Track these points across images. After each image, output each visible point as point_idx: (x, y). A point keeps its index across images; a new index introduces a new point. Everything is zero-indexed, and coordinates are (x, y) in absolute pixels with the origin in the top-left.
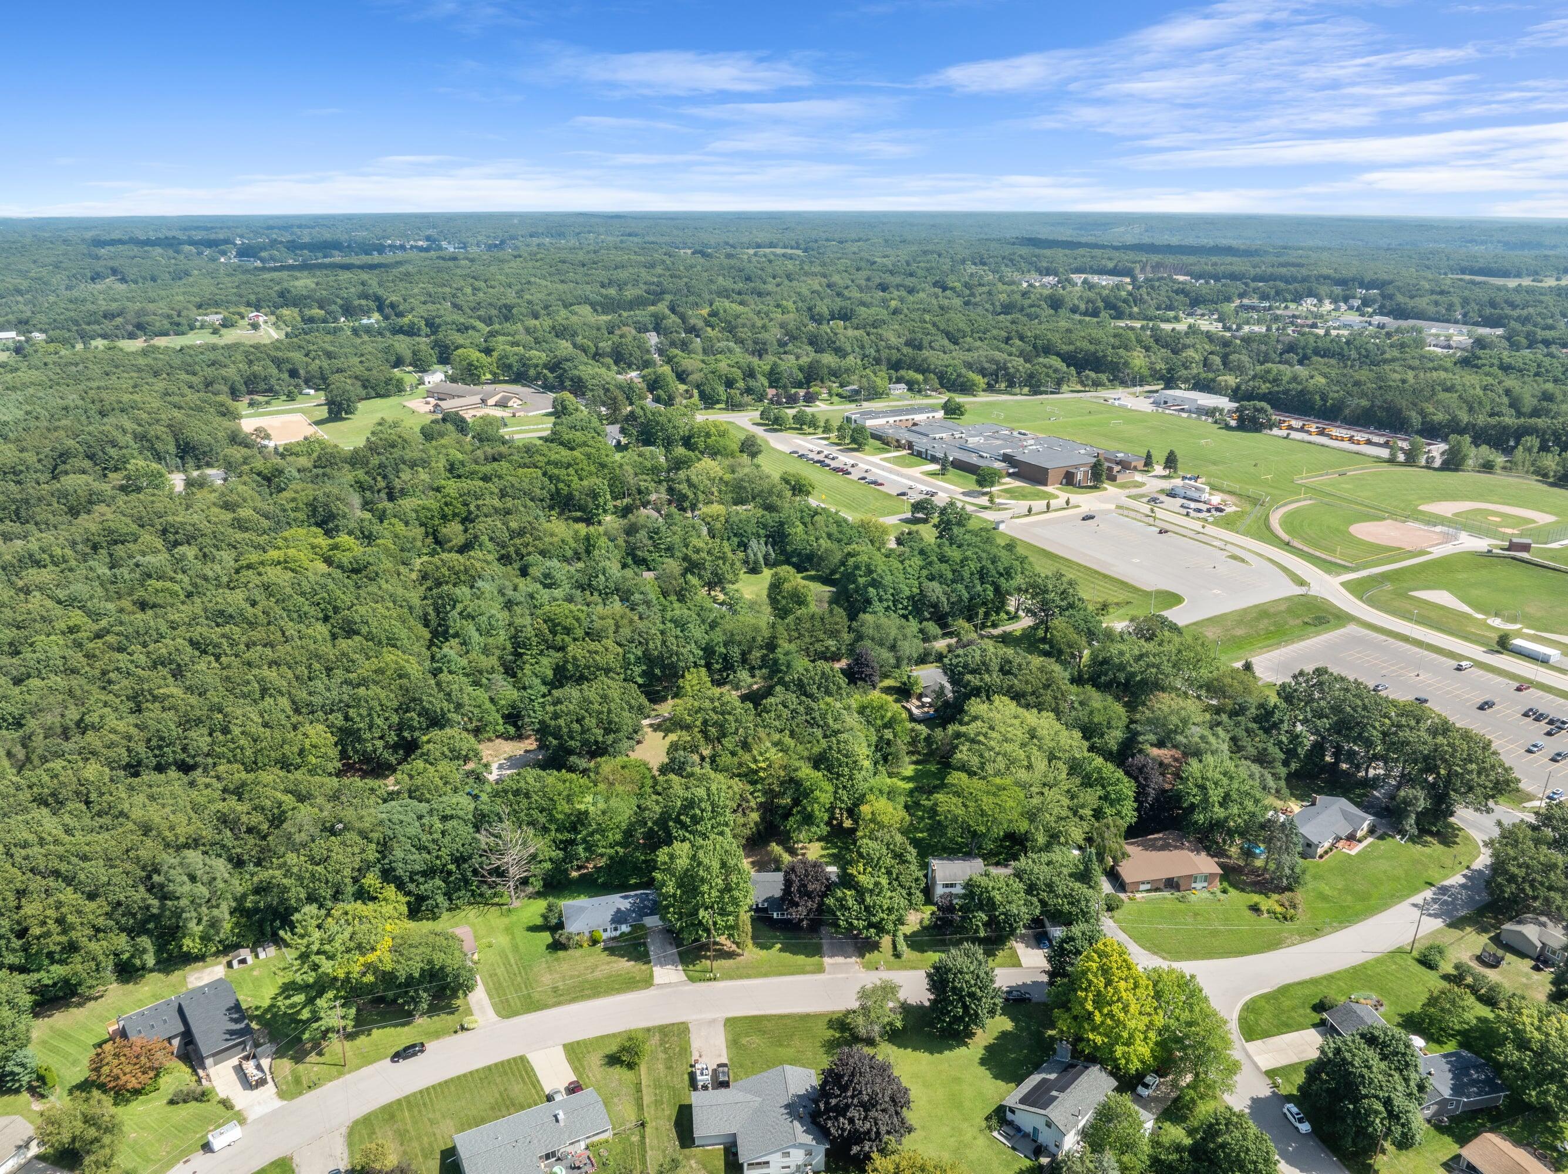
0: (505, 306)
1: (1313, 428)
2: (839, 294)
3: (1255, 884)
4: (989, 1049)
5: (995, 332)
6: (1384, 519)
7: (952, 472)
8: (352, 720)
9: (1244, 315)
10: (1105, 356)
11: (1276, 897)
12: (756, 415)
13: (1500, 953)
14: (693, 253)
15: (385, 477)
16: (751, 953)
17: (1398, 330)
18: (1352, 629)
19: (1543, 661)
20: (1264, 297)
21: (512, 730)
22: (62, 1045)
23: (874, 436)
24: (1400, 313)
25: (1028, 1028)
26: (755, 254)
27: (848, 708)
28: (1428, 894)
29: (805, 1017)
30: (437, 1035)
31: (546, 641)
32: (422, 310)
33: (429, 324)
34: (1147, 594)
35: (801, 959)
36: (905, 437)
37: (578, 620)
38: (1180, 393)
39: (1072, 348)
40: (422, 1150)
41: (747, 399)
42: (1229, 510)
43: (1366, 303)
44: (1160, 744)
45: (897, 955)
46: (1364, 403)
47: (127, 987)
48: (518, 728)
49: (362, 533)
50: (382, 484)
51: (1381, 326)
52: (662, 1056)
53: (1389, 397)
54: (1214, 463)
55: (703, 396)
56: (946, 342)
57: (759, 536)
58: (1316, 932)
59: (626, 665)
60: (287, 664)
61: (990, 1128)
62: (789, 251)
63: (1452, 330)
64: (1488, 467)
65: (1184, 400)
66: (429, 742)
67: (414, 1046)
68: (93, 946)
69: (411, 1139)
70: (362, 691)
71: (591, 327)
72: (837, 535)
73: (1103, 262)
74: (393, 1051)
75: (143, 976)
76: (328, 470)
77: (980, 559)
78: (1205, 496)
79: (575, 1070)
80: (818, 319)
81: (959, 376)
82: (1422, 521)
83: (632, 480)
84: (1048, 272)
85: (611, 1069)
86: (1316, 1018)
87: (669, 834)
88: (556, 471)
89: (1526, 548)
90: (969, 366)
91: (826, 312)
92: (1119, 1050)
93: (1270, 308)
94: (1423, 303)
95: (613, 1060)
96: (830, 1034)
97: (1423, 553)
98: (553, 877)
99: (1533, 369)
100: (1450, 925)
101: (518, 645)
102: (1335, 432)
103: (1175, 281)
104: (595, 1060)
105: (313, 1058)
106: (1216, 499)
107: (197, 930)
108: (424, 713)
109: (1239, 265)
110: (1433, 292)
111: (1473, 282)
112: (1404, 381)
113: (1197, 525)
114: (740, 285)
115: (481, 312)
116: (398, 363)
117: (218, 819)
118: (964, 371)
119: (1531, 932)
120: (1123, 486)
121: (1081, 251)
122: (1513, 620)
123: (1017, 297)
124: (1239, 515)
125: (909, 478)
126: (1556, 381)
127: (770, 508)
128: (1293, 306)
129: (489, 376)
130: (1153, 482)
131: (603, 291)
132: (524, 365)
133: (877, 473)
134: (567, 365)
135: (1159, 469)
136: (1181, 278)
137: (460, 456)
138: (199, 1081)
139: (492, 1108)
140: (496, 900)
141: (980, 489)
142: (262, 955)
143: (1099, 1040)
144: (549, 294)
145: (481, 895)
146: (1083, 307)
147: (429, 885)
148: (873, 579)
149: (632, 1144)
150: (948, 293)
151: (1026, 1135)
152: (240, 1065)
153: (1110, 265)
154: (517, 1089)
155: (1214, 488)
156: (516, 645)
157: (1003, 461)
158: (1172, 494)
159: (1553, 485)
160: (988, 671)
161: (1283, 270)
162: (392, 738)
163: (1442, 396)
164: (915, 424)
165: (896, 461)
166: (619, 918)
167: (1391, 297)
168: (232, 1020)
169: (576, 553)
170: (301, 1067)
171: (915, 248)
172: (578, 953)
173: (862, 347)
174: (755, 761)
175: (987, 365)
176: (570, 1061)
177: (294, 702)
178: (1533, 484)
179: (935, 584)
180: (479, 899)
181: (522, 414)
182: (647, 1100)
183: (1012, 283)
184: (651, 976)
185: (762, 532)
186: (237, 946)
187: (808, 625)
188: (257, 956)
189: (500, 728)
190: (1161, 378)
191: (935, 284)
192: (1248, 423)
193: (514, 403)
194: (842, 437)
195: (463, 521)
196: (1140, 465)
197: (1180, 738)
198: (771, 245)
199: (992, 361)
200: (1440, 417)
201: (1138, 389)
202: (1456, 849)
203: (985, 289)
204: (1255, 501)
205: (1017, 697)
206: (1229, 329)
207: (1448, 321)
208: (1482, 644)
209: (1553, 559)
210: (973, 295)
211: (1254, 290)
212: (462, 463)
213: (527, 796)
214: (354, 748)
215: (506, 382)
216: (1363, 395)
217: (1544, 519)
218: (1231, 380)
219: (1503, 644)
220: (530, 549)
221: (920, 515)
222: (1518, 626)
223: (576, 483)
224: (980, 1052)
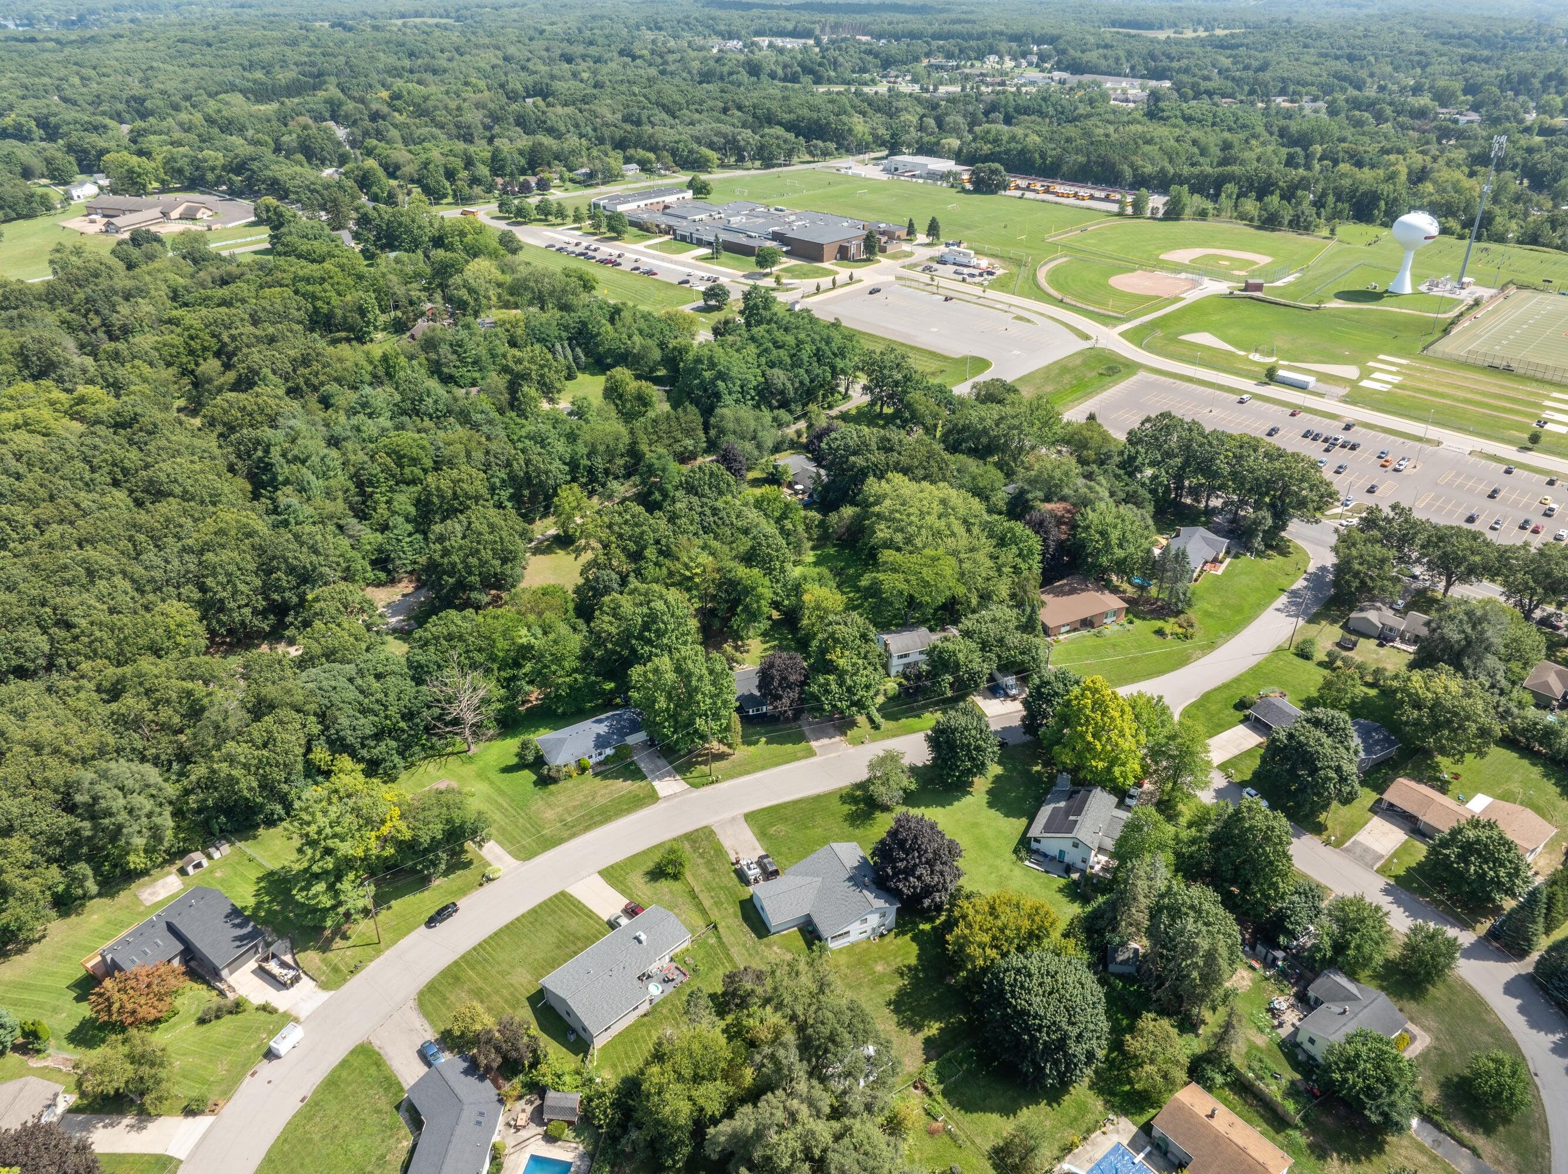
0: (134, 98)
1: (1038, 186)
2: (523, 68)
3: (1151, 612)
4: (989, 792)
5: (710, 103)
6: (1134, 270)
7: (725, 255)
8: (210, 590)
9: (935, 75)
10: (828, 123)
11: (1172, 620)
12: (493, 207)
13: (1353, 638)
14: (332, 26)
15: (97, 313)
16: (742, 752)
17: (1080, 85)
18: (1142, 375)
19: (1302, 387)
20: (949, 56)
21: (383, 576)
22: (26, 996)
23: (633, 224)
24: (1076, 68)
25: (1015, 768)
26: (405, 25)
27: (746, 504)
28: (1283, 599)
29: (817, 799)
30: (464, 891)
31: (393, 476)
32: (27, 106)
33: (43, 123)
34: (956, 361)
35: (789, 747)
36: (664, 221)
37: (423, 448)
38: (906, 159)
39: (793, 116)
40: (506, 1001)
41: (478, 190)
42: (1000, 272)
43: (1043, 58)
44: (1047, 499)
45: (876, 727)
46: (1081, 159)
47: (68, 920)
48: (389, 572)
49: (106, 380)
50: (96, 322)
51: (1062, 82)
52: (700, 861)
53: (1102, 151)
54: (968, 228)
55: (427, 190)
56: (664, 116)
57: (561, 339)
58: (1212, 646)
59: (492, 489)
60: (103, 539)
61: (1021, 859)
62: (443, 21)
63: (1124, 84)
64: (1202, 215)
65: (915, 165)
66: (317, 599)
67: (446, 908)
68: (28, 885)
69: (489, 995)
70: (209, 556)
71: (260, 119)
72: (647, 330)
73: (783, 23)
74: (426, 916)
75: (83, 905)
76: (22, 309)
77: (813, 341)
78: (974, 261)
79: (623, 892)
80: (513, 97)
81: (691, 152)
82: (1167, 269)
83: (400, 291)
84: (730, 36)
85: (658, 885)
86: (1240, 715)
87: (633, 651)
88: (310, 288)
89: (1259, 287)
90: (698, 141)
91: (519, 87)
92: (1117, 771)
93: (958, 67)
94: (1093, 56)
95: (657, 874)
96: (847, 808)
97: (1178, 299)
98: (506, 716)
99: (1210, 120)
100: (1310, 621)
101: (362, 484)
102: (1059, 188)
103: (859, 42)
104: (637, 880)
105: (338, 943)
106: (984, 263)
107: (139, 842)
108: (291, 570)
109: (915, 22)
110: (1098, 46)
111: (1129, 35)
112: (1107, 136)
113: (978, 291)
114: (407, 63)
115: (105, 107)
116: (27, 173)
117: (116, 722)
118: (695, 146)
119: (1372, 616)
120: (894, 257)
121: (755, 12)
122: (1270, 354)
123: (712, 63)
124: (1010, 276)
125: (684, 264)
126: (1230, 130)
127: (565, 307)
128: (978, 64)
129: (156, 185)
130: (920, 249)
131: (246, 74)
132: (197, 168)
133: (649, 262)
134: (255, 165)
135: (922, 238)
136: (864, 39)
137: (181, 280)
138: (222, 993)
139: (558, 947)
140: (449, 749)
141: (758, 270)
142: (217, 855)
143: (1101, 765)
144: (185, 82)
145: (432, 748)
146: (780, 72)
147: (382, 747)
148: (719, 372)
149: (712, 946)
150: (638, 61)
151: (1053, 858)
152: (261, 968)
153: (790, 26)
154: (573, 924)
155: (977, 253)
156: (360, 485)
157: (773, 239)
158: (942, 261)
159: (1259, 228)
160: (870, 451)
161: (958, 27)
162: (261, 604)
163: (1147, 148)
164: (666, 207)
165: (661, 247)
166: (601, 742)
167: (1064, 52)
168: (235, 926)
169: (375, 376)
170: (330, 955)
171: (579, 13)
172: (569, 784)
173: (577, 126)
174: (687, 567)
175: (715, 139)
176: (613, 885)
177: (133, 581)
178: (1241, 228)
179: (776, 371)
180: (433, 753)
181: (218, 226)
182: (707, 903)
183: (701, 49)
184: (654, 790)
185: (564, 334)
186: (183, 853)
187: (664, 427)
188: (210, 857)
189: (370, 575)
190: (883, 144)
191: (621, 53)
192: (983, 186)
193: (203, 214)
194: (597, 226)
195: (217, 354)
196: (903, 234)
197: (1066, 491)
198: (417, 14)
199: (718, 134)
200: (1149, 169)
201: (867, 156)
202: (1293, 558)
203: (677, 56)
204: (1019, 263)
205: (905, 471)
206: (927, 91)
207: (1119, 75)
208: (1252, 378)
209: (1281, 296)
210: (665, 63)
211: (940, 49)
212: (185, 288)
213: (461, 638)
214: (219, 621)
215: (177, 190)
216: (1078, 151)
217: (1263, 260)
218: (955, 143)
219: (1271, 376)
220: (322, 378)
221: (713, 303)
222: (1274, 359)
223: (335, 300)
224: (985, 798)
